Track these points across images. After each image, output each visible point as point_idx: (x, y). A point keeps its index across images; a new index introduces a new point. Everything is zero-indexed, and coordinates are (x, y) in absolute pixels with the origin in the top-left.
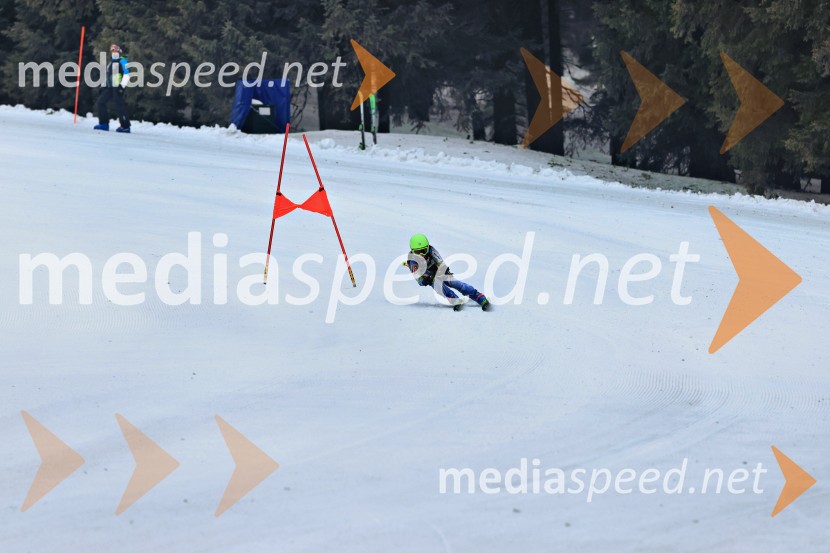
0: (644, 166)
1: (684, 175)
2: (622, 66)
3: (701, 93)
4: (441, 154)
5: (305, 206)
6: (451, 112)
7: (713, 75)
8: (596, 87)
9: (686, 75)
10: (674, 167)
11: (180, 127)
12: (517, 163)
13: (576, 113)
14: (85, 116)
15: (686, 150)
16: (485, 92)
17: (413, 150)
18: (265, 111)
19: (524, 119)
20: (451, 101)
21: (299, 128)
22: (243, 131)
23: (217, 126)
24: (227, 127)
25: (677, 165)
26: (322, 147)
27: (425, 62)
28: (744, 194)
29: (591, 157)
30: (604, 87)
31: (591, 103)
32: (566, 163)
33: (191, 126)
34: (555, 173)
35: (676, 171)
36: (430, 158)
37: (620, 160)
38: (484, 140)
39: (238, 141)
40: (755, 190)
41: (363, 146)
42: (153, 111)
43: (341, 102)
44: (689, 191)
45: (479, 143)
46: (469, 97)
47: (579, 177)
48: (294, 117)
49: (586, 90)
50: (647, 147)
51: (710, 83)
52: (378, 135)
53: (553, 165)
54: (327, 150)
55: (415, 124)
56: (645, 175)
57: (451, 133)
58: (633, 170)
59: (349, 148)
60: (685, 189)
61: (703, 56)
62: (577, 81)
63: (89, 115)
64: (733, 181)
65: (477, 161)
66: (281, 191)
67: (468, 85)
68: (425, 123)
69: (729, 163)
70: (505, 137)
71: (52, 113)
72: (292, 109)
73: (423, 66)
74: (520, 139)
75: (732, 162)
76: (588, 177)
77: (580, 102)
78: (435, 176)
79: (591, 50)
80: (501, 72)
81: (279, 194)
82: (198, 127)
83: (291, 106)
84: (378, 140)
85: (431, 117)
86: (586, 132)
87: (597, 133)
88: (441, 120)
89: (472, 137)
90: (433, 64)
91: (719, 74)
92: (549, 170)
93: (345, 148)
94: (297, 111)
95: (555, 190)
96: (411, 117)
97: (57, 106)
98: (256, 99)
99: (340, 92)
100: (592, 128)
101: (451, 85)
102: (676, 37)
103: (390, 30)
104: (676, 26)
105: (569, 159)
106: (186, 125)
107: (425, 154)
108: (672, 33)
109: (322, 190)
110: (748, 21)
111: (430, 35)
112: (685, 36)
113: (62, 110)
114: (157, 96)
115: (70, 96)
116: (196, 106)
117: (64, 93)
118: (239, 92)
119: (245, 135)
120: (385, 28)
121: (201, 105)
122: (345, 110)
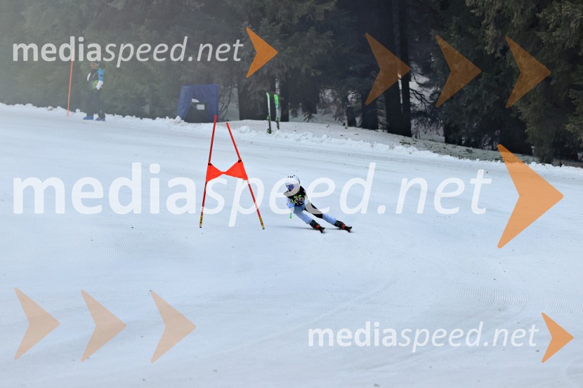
0: (467, 144)
1: (496, 150)
3: (508, 93)
4: (325, 136)
5: (228, 173)
6: (332, 107)
8: (433, 89)
9: (497, 80)
10: (489, 145)
11: (142, 119)
12: (378, 142)
13: (419, 107)
14: (75, 111)
15: (497, 133)
16: (355, 93)
17: (305, 133)
18: (201, 107)
19: (383, 112)
20: (331, 99)
21: (225, 119)
22: (185, 121)
23: (167, 117)
24: (174, 118)
25: (491, 143)
26: (241, 132)
27: (314, 72)
28: (537, 163)
29: (430, 137)
30: (439, 89)
31: (431, 100)
32: (412, 142)
33: (148, 117)
34: (405, 149)
35: (490, 147)
36: (316, 139)
37: (451, 140)
38: (356, 126)
39: (182, 128)
40: (545, 160)
41: (270, 131)
42: (123, 108)
43: (256, 100)
44: (499, 161)
45: (351, 128)
46: (343, 96)
47: (422, 152)
48: (222, 112)
49: (427, 91)
50: (470, 131)
52: (280, 123)
53: (403, 143)
54: (244, 134)
55: (307, 116)
56: (468, 150)
57: (332, 122)
58: (460, 147)
59: (260, 132)
60: (497, 160)
61: (508, 66)
62: (421, 85)
63: (78, 110)
64: (530, 154)
65: (350, 141)
66: (211, 162)
67: (343, 89)
68: (314, 115)
69: (526, 141)
70: (370, 124)
71: (51, 109)
72: (220, 106)
73: (313, 74)
74: (380, 126)
75: (529, 140)
76: (428, 151)
77: (422, 98)
78: (320, 152)
79: (430, 64)
80: (367, 79)
81: (210, 164)
82: (154, 118)
83: (220, 103)
84: (280, 127)
85: (319, 110)
86: (426, 121)
87: (434, 120)
88: (326, 113)
89: (347, 124)
90: (319, 73)
92: (401, 147)
93: (257, 132)
94: (225, 105)
95: (404, 161)
96: (304, 111)
97: (55, 104)
98: (195, 98)
99: (255, 93)
100: (430, 117)
101: (331, 89)
102: (489, 53)
103: (289, 50)
104: (489, 46)
105: (415, 139)
106: (145, 117)
107: (313, 136)
108: (486, 51)
109: (240, 161)
110: (540, 42)
111: (317, 53)
112: (495, 52)
113: (59, 107)
114: (126, 98)
115: (64, 97)
116: (153, 105)
117: (60, 95)
118: (183, 94)
119: (187, 124)
120: (286, 48)
121: (157, 103)
122: (258, 106)
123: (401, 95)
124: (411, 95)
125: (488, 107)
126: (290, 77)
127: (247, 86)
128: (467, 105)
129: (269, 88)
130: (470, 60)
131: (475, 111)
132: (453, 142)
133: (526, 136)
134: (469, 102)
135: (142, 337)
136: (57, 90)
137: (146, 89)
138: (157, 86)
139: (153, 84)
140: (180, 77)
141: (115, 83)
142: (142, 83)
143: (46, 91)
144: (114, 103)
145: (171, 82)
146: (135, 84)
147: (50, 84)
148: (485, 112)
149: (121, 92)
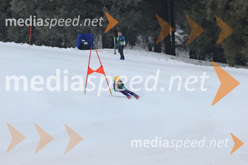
0: (199, 59)
1: (211, 61)
3: (216, 37)
4: (138, 55)
5: (96, 71)
6: (141, 43)
7: (220, 31)
8: (184, 35)
9: (212, 32)
10: (208, 59)
11: (61, 48)
12: (161, 58)
13: (179, 43)
14: (32, 45)
15: (212, 54)
16: (151, 37)
17: (130, 54)
18: (86, 43)
19: (164, 45)
20: (141, 40)
21: (96, 48)
22: (79, 49)
23: (72, 48)
24: (75, 48)
25: (209, 58)
26: (103, 54)
27: (134, 28)
28: (229, 67)
29: (183, 56)
30: (187, 35)
31: (183, 40)
33: (64, 48)
34: (172, 61)
35: (209, 60)
37: (192, 57)
38: (152, 51)
39: (78, 52)
40: (232, 65)
41: (115, 53)
42: (53, 43)
43: (109, 40)
45: (150, 52)
46: (147, 38)
47: (180, 62)
48: (95, 45)
49: (182, 36)
50: (200, 53)
53: (172, 58)
55: (131, 47)
56: (199, 61)
57: (141, 49)
58: (196, 60)
59: (111, 54)
60: (212, 65)
61: (217, 26)
62: (180, 34)
63: (34, 45)
64: (226, 63)
65: (149, 57)
67: (146, 35)
68: (134, 46)
69: (224, 57)
70: (158, 50)
71: (22, 44)
73: (133, 29)
74: (162, 51)
76: (182, 62)
80: (156, 31)
81: (89, 68)
82: (66, 48)
83: (94, 42)
85: (136, 44)
86: (182, 49)
87: (185, 48)
88: (139, 45)
89: (148, 50)
90: (136, 29)
92: (171, 60)
94: (96, 43)
95: (172, 66)
96: (130, 45)
97: (24, 42)
98: (83, 39)
99: (109, 37)
100: (183, 47)
101: (141, 35)
102: (208, 20)
104: (208, 17)
105: (177, 57)
107: (134, 56)
108: (207, 19)
109: (102, 66)
110: (230, 15)
111: (135, 20)
112: (211, 20)
113: (26, 43)
114: (54, 39)
115: (28, 39)
116: (65, 42)
117: (26, 38)
118: (78, 38)
119: (80, 50)
120: (122, 18)
121: (67, 41)
122: (110, 43)
123: (171, 38)
124: (175, 38)
125: (208, 43)
126: (124, 30)
129: (115, 35)
131: (202, 45)
133: (224, 55)
134: (200, 41)
136: (25, 36)
137: (62, 35)
138: (67, 34)
139: (65, 33)
140: (77, 30)
141: (49, 33)
142: (61, 33)
143: (20, 36)
144: (49, 41)
145: (73, 32)
146: (58, 33)
147: (22, 33)
148: (206, 45)
149: (52, 37)
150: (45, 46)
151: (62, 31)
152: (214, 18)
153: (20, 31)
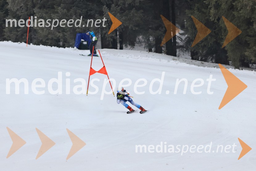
0: (201, 60)
1: (214, 63)
2: (195, 29)
3: (219, 38)
4: (139, 56)
5: (99, 72)
6: (143, 43)
7: (223, 32)
8: (186, 36)
9: (215, 32)
10: (211, 60)
11: (59, 48)
12: (162, 59)
13: (180, 44)
14: (30, 44)
15: (214, 55)
16: (152, 37)
17: (131, 55)
18: (85, 43)
19: (165, 46)
20: (143, 40)
23: (70, 47)
24: (74, 48)
28: (232, 68)
29: (185, 57)
30: (189, 36)
31: (185, 40)
32: (177, 59)
33: (62, 47)
34: (174, 62)
35: (211, 62)
36: (136, 57)
38: (152, 52)
39: (77, 52)
40: (237, 67)
42: (51, 43)
43: (109, 40)
44: (216, 68)
45: (150, 53)
46: (148, 38)
47: (182, 63)
49: (184, 37)
51: (222, 35)
52: (119, 50)
53: (174, 59)
54: (105, 55)
56: (202, 63)
58: (198, 61)
60: (214, 67)
61: (220, 26)
62: (180, 34)
63: (31, 44)
64: (229, 64)
65: (150, 58)
66: (92, 67)
67: (147, 35)
68: (134, 47)
69: (227, 59)
70: (159, 51)
71: (20, 43)
73: (134, 29)
74: (163, 52)
75: (229, 59)
76: (184, 63)
77: (181, 40)
78: (138, 63)
79: (184, 24)
80: (158, 31)
82: (65, 48)
85: (136, 45)
86: (184, 50)
87: (187, 49)
88: (140, 46)
89: (148, 51)
90: (137, 28)
91: (225, 31)
92: (173, 61)
93: (110, 54)
95: (174, 67)
96: (129, 45)
97: (21, 41)
98: (82, 39)
99: (109, 37)
100: (185, 48)
101: (142, 35)
102: (212, 20)
103: (124, 18)
104: (212, 17)
106: (61, 47)
107: (134, 56)
108: (210, 19)
109: (104, 67)
111: (136, 20)
112: (214, 20)
113: (23, 43)
114: (52, 39)
115: (25, 38)
116: (64, 42)
117: (23, 37)
118: (77, 37)
119: (79, 50)
120: (122, 17)
121: (66, 41)
122: (110, 43)
123: (172, 39)
124: (177, 39)
125: (211, 44)
126: (124, 30)
127: (105, 34)
128: (201, 43)
129: (115, 35)
130: (203, 23)
131: (205, 46)
132: (195, 59)
133: (227, 57)
135: (64, 143)
136: (22, 35)
137: (61, 35)
138: (66, 34)
139: (64, 33)
140: (76, 30)
141: (47, 32)
142: (59, 32)
143: (17, 35)
144: (47, 41)
145: (72, 32)
146: (56, 33)
147: (19, 32)
148: (209, 46)
149: (50, 36)
150: (43, 46)
151: (60, 31)
152: (217, 18)
153: (17, 30)
